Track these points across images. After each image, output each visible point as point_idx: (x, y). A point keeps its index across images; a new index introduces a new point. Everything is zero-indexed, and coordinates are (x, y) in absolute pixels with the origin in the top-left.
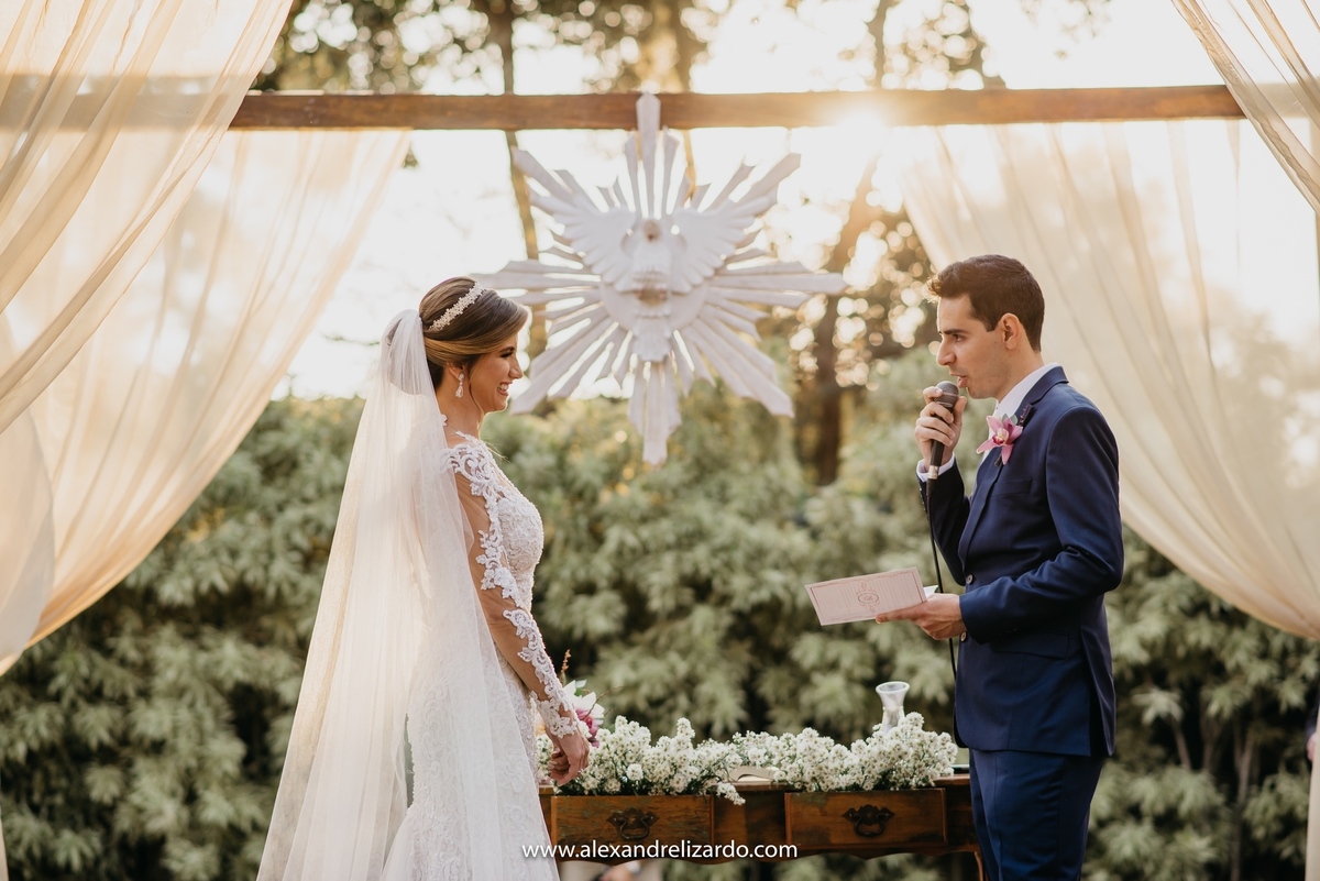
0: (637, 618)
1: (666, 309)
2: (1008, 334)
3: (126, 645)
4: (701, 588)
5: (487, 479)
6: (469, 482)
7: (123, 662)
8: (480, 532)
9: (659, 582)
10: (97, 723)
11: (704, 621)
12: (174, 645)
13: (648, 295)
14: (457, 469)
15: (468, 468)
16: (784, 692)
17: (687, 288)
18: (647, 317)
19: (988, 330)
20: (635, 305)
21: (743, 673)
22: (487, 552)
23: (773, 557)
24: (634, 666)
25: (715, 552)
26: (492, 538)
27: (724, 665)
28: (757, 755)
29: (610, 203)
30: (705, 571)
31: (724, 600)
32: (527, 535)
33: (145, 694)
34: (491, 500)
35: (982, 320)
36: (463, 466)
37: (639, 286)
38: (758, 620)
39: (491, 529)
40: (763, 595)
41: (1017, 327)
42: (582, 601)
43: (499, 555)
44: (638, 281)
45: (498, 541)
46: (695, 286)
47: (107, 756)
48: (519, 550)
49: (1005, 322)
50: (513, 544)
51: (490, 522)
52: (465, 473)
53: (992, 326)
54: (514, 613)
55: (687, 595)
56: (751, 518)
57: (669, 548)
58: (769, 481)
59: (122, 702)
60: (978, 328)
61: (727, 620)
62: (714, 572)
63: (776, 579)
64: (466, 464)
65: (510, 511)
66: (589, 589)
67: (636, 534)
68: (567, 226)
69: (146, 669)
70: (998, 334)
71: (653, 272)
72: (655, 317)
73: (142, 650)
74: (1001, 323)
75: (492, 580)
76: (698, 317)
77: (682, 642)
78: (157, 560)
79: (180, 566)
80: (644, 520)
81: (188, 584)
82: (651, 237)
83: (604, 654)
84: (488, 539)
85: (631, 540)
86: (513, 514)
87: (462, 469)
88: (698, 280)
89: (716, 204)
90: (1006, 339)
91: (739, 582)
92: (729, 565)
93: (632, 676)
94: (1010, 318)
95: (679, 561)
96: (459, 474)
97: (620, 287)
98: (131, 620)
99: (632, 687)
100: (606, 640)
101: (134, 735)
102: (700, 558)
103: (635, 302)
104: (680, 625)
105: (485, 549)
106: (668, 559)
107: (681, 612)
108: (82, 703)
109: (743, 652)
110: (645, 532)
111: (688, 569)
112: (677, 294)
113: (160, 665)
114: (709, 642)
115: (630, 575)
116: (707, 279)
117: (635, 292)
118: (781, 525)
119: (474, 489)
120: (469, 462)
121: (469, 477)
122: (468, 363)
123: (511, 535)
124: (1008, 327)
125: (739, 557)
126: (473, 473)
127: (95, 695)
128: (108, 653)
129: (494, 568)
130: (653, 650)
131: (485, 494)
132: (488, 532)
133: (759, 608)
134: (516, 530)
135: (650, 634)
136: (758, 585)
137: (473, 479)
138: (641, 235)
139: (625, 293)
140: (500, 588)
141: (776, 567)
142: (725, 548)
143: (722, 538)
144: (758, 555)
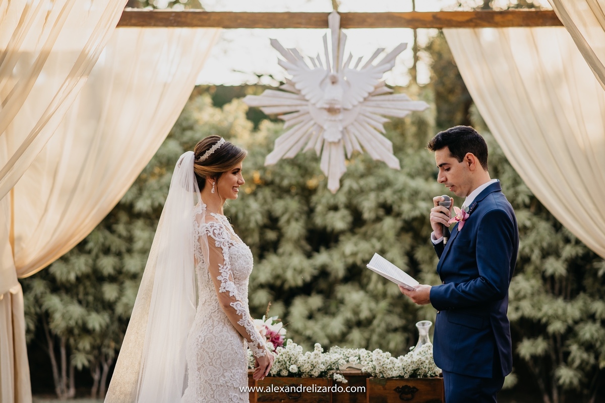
0: (357, 221)
1: (340, 116)
2: (470, 163)
3: (121, 228)
4: (387, 209)
5: (223, 238)
6: (215, 240)
7: (120, 236)
8: (219, 265)
9: (368, 206)
10: (107, 264)
11: (389, 224)
12: (143, 230)
13: (331, 110)
14: (209, 234)
15: (214, 234)
16: (427, 257)
17: (350, 107)
18: (331, 121)
19: (460, 162)
20: (325, 114)
21: (408, 247)
22: (222, 274)
23: (422, 195)
24: (356, 244)
25: (395, 192)
26: (225, 267)
27: (398, 245)
28: (353, 360)
29: (315, 65)
30: (389, 201)
31: (398, 215)
32: (244, 264)
33: (129, 251)
34: (225, 249)
35: (456, 157)
36: (212, 233)
37: (327, 106)
38: (415, 224)
39: (224, 263)
40: (416, 213)
41: (474, 159)
42: (331, 214)
43: (228, 276)
44: (327, 103)
45: (228, 269)
46: (354, 106)
47: (112, 279)
48: (240, 271)
49: (468, 157)
50: (237, 268)
51: (224, 260)
52: (212, 236)
53: (461, 160)
54: (235, 303)
55: (381, 212)
56: (412, 176)
57: (371, 190)
58: (422, 158)
59: (119, 254)
60: (454, 161)
61: (399, 224)
62: (394, 202)
63: (423, 205)
64: (213, 231)
65: (236, 253)
66: (335, 208)
67: (358, 183)
68: (294, 76)
69: (130, 239)
70: (465, 163)
71: (334, 100)
72: (335, 121)
73: (129, 231)
74: (465, 158)
75: (224, 288)
76: (356, 120)
77: (378, 234)
78: (135, 190)
79: (146, 194)
80: (362, 176)
81: (149, 202)
82: (333, 83)
83: (342, 238)
84: (223, 268)
85: (355, 186)
86: (237, 254)
87: (211, 234)
88: (356, 103)
89: (364, 67)
90: (469, 166)
91: (406, 207)
92: (401, 199)
93: (355, 249)
94: (469, 155)
95: (378, 196)
96: (210, 236)
97: (319, 105)
98: (123, 217)
99: (354, 254)
100: (342, 232)
101: (125, 269)
102: (388, 195)
103: (326, 113)
104: (378, 226)
105: (221, 273)
106: (372, 196)
107: (378, 219)
108: (101, 255)
109: (407, 239)
110: (362, 182)
111: (381, 200)
112: (345, 109)
113: (136, 239)
114: (391, 235)
115: (355, 201)
116: (360, 103)
117: (325, 109)
118: (427, 179)
119: (217, 244)
120: (215, 231)
121: (215, 238)
122: (217, 176)
123: (236, 264)
124: (469, 160)
125: (406, 195)
126: (216, 236)
127: (106, 251)
128: (112, 231)
129: (225, 282)
130: (366, 237)
131: (222, 247)
132: (223, 264)
133: (415, 219)
134: (239, 262)
135: (363, 229)
136: (415, 207)
137: (217, 239)
138: (328, 81)
139: (321, 108)
140: (228, 292)
141: (424, 200)
142: (401, 191)
143: (398, 186)
144: (415, 194)
